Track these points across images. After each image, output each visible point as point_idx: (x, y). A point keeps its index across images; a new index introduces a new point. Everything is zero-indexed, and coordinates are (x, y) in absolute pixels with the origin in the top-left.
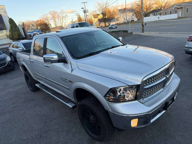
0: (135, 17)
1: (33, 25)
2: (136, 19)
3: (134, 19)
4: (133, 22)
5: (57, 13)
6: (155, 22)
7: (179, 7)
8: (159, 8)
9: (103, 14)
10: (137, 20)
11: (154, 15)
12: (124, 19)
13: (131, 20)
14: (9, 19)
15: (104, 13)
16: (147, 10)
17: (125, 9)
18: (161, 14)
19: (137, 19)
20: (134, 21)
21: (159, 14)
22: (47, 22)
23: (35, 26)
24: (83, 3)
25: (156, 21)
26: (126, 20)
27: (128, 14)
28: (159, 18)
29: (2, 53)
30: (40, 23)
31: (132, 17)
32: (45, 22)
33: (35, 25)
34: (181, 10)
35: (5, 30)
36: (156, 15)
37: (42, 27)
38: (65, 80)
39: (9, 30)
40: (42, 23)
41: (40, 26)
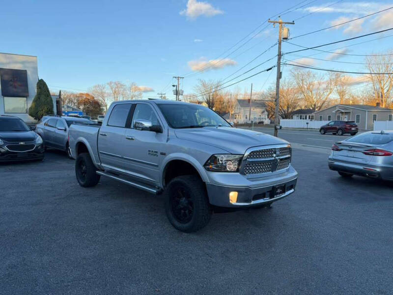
0: (267, 117)
1: (71, 101)
2: (267, 121)
3: (264, 120)
4: (261, 124)
5: (122, 87)
6: (301, 130)
7: (343, 111)
8: (311, 108)
9: (208, 102)
10: (269, 123)
11: (301, 118)
12: (246, 118)
13: (258, 121)
14: (38, 81)
15: (211, 101)
16: (288, 108)
17: (249, 100)
18: (312, 119)
19: (269, 121)
20: (265, 123)
21: (309, 118)
22: (101, 99)
23: (74, 103)
24: (175, 77)
25: (303, 128)
26: (250, 120)
27: (254, 109)
28: (307, 123)
29: (28, 129)
30: (86, 98)
31: (260, 116)
32: (95, 99)
33: (76, 101)
34: (347, 116)
35: (25, 99)
36: (303, 119)
37: (87, 107)
38: (155, 153)
39: (33, 99)
40: (89, 99)
41: (85, 105)
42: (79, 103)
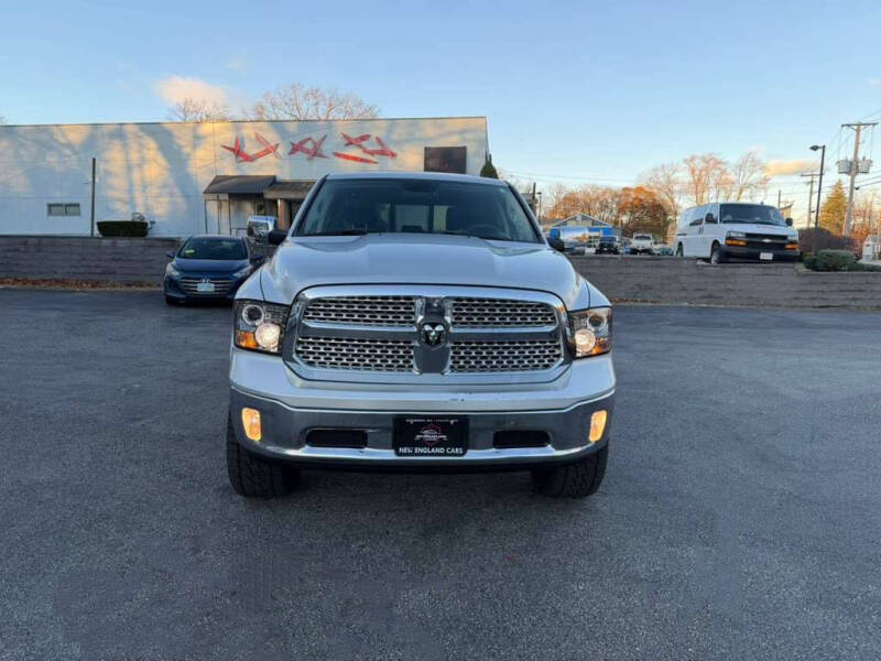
1: (604, 207)
5: (719, 166)
22: (665, 197)
30: (636, 199)
33: (614, 206)
40: (641, 200)
41: (632, 212)
42: (622, 210)
